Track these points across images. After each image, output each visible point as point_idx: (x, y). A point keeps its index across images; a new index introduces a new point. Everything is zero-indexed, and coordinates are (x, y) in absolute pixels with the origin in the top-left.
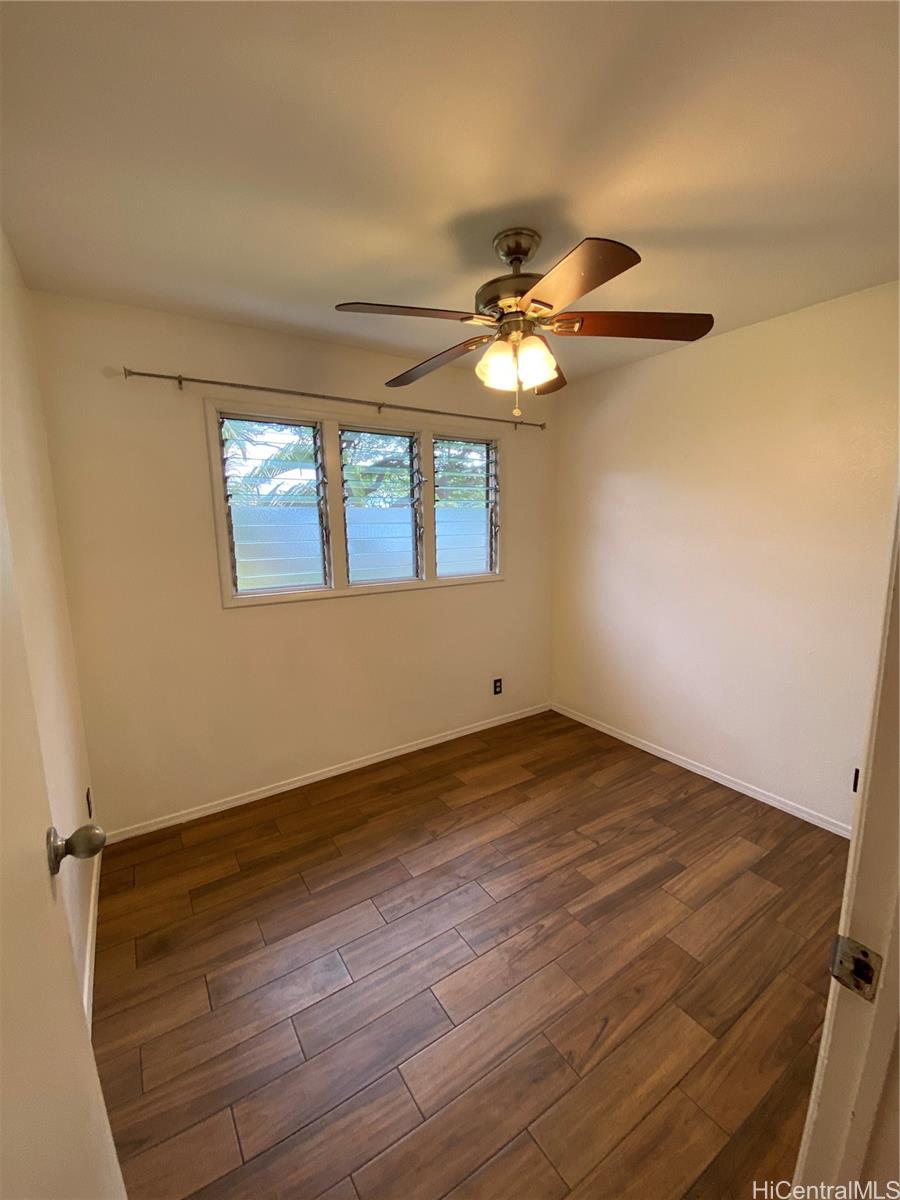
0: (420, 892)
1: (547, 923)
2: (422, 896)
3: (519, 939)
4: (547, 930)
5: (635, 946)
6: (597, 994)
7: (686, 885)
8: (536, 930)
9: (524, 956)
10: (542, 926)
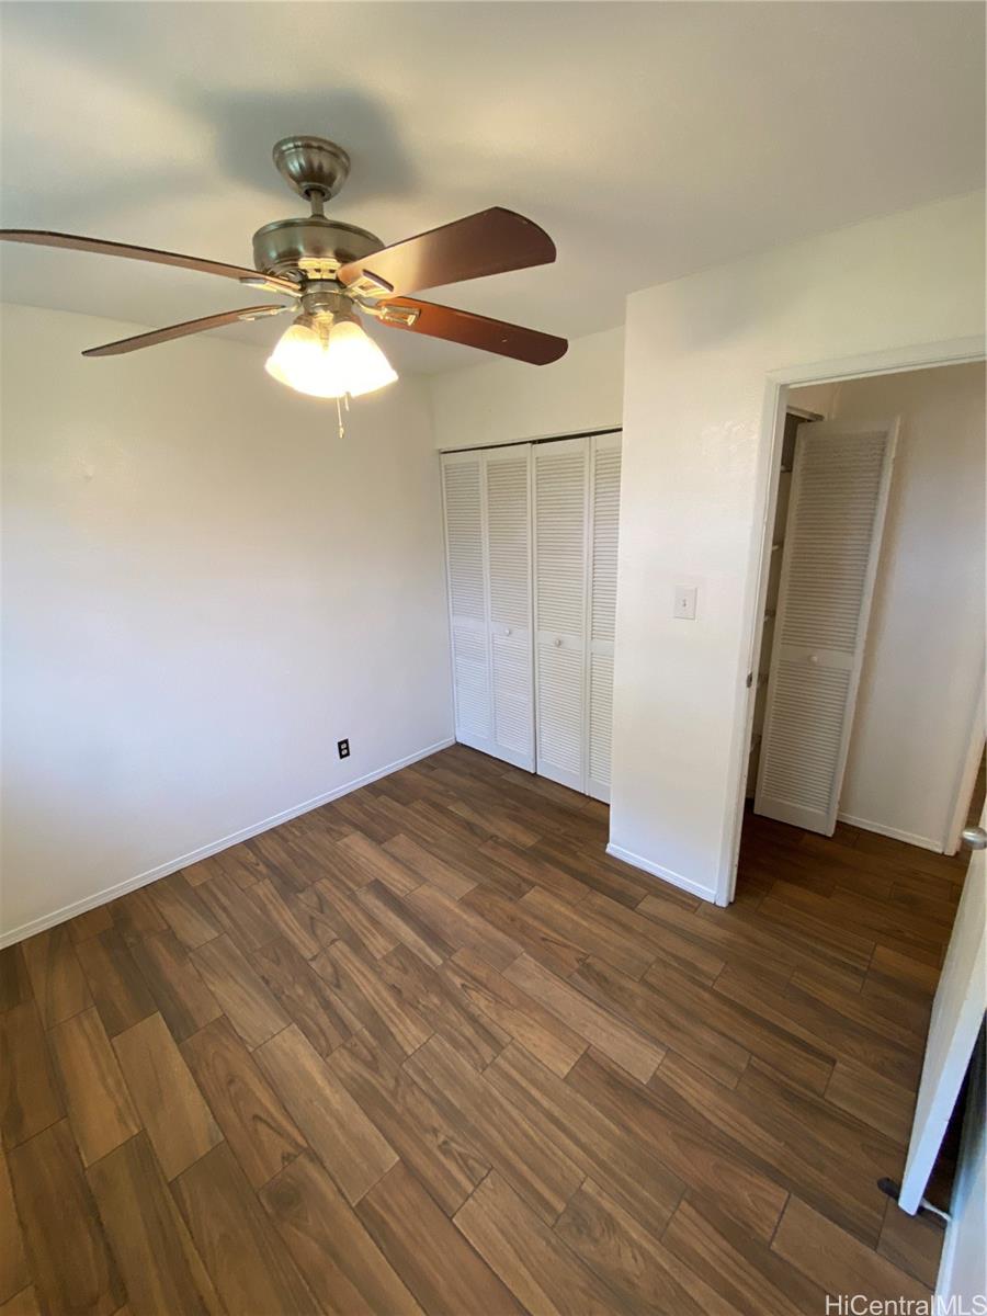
0: (429, 1137)
1: (458, 981)
2: (435, 1131)
3: (483, 1003)
4: (466, 980)
5: (473, 920)
6: (523, 944)
7: (399, 881)
8: (469, 991)
9: (500, 997)
10: (463, 985)
